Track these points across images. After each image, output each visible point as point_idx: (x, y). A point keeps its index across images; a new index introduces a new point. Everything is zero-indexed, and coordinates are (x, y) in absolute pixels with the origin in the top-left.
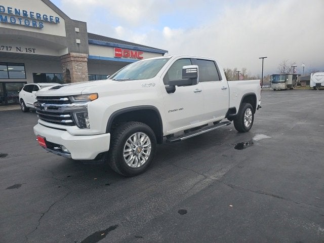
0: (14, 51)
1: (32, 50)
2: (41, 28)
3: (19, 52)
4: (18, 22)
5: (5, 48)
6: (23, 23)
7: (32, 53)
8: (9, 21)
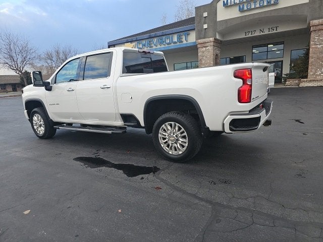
0: (257, 34)
1: (275, 29)
2: (276, 3)
3: (262, 34)
4: (253, 7)
5: (250, 33)
6: (258, 6)
7: (275, 31)
8: (245, 8)
